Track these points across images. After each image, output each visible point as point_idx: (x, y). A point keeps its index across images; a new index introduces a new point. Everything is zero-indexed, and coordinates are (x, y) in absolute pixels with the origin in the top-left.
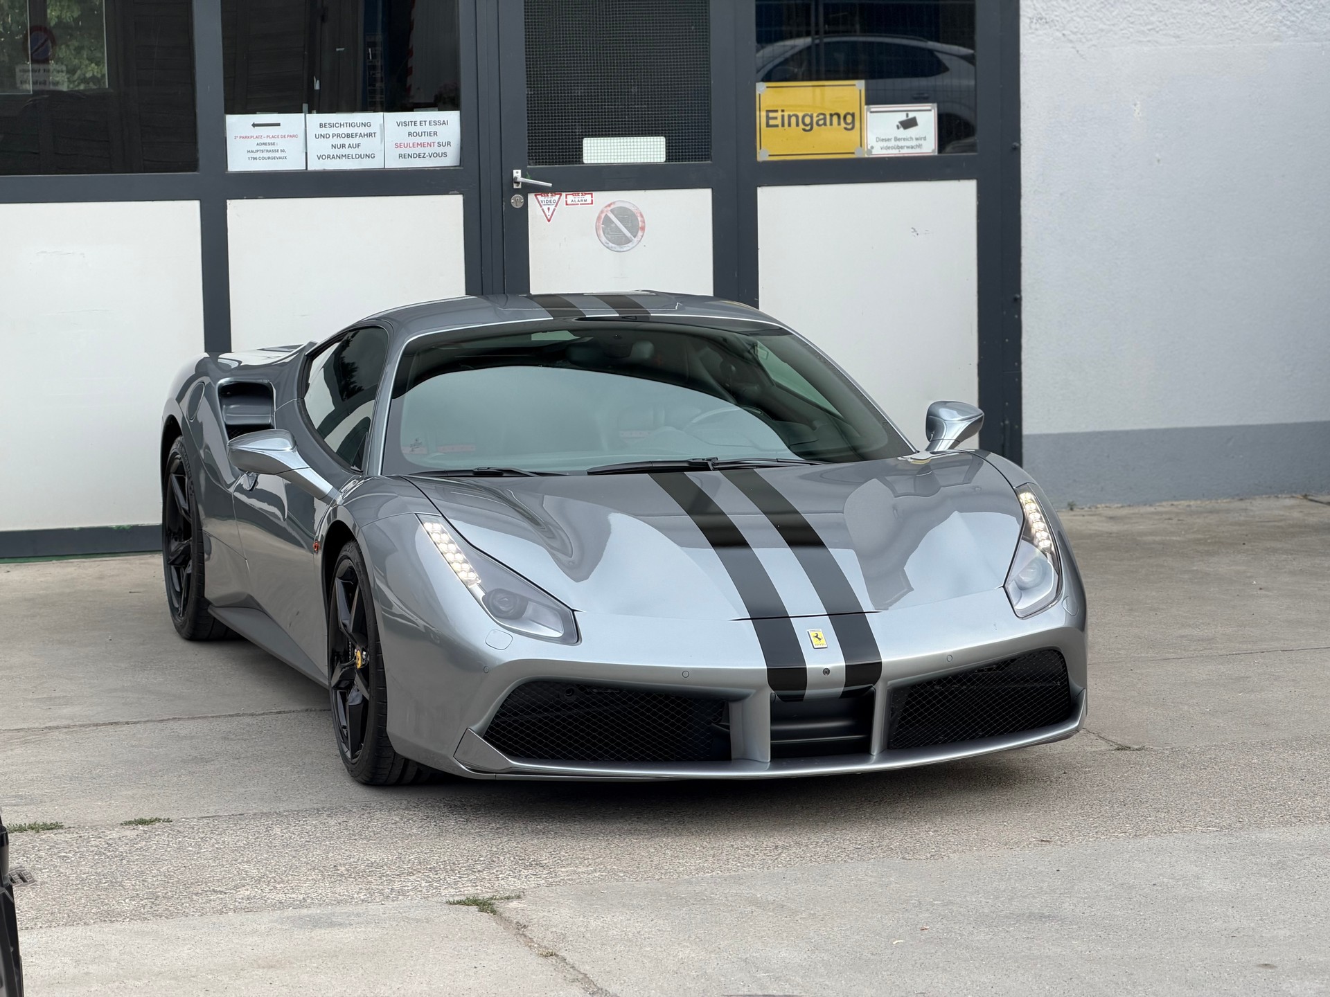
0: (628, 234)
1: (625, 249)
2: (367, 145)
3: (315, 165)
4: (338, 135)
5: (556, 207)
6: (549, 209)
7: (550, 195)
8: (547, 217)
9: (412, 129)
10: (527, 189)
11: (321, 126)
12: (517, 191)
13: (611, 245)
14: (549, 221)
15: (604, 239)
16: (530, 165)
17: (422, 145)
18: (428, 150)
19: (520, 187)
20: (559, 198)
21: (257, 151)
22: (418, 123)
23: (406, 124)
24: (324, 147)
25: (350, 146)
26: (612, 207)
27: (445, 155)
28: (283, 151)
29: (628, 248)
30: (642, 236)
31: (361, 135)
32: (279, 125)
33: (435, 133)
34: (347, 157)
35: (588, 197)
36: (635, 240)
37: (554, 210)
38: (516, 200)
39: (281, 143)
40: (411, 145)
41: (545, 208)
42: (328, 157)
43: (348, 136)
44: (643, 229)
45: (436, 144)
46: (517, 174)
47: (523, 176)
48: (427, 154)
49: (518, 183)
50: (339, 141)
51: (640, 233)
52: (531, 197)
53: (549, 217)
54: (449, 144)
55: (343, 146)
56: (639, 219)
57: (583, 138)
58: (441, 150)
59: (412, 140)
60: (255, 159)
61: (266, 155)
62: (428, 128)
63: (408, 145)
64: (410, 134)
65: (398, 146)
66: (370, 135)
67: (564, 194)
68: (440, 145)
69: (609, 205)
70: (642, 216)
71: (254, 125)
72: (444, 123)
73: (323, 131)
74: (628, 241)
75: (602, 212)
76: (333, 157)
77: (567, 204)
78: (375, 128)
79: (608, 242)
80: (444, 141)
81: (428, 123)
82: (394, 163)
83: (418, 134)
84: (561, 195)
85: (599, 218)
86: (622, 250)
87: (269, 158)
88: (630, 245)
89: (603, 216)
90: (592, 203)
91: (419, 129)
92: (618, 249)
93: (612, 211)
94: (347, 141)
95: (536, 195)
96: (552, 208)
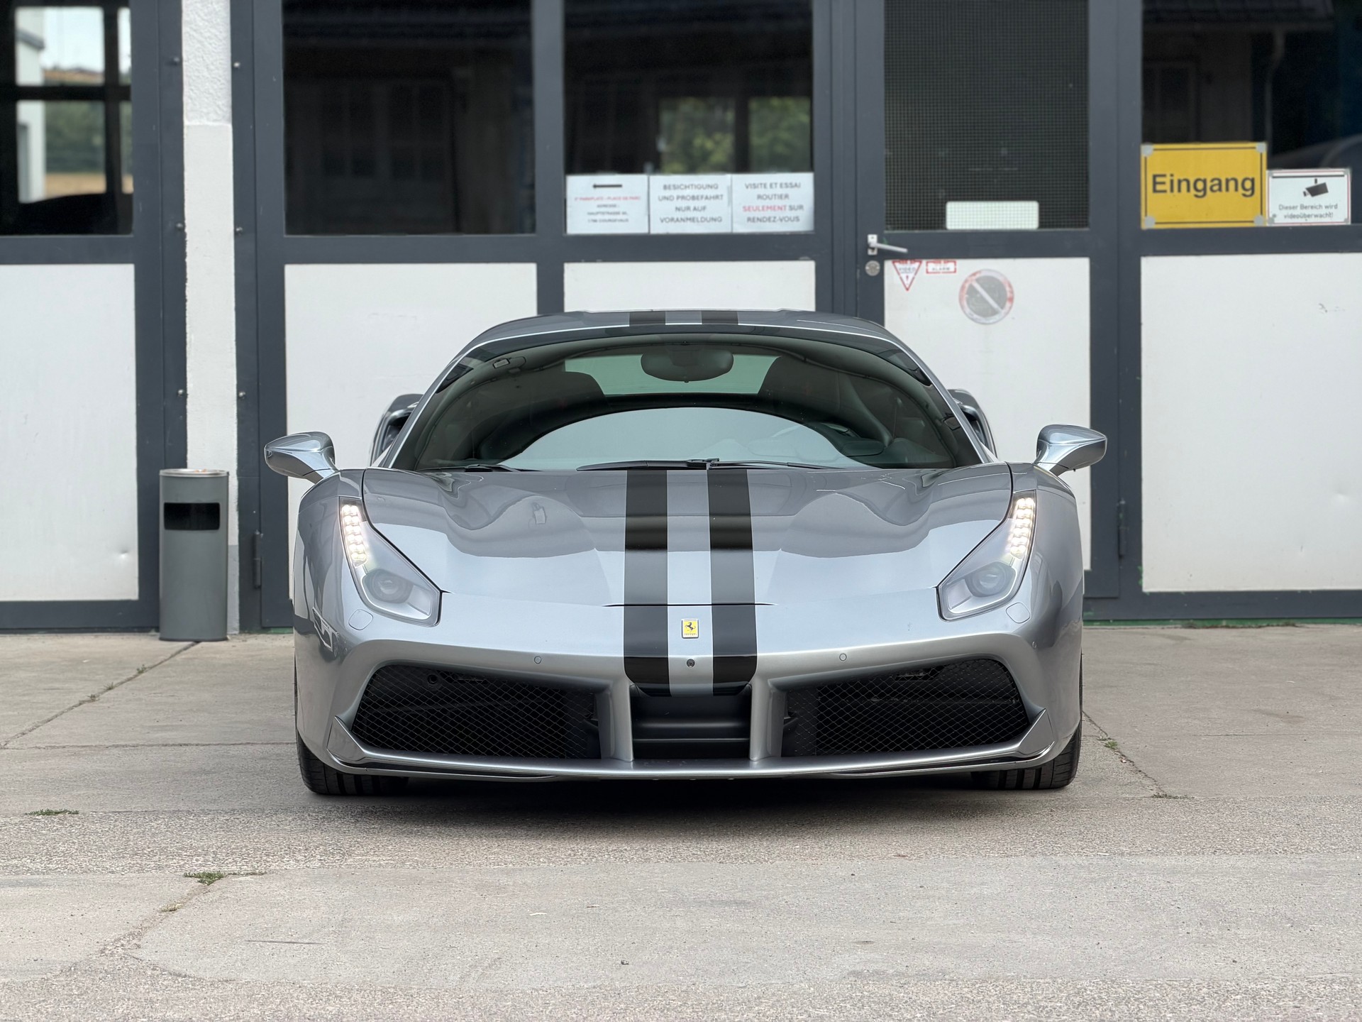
0: (995, 305)
1: (991, 321)
2: (714, 208)
3: (659, 229)
4: (683, 198)
5: (916, 274)
6: (907, 277)
7: (909, 262)
8: (905, 286)
9: (761, 191)
10: (883, 256)
11: (665, 187)
12: (872, 258)
13: (975, 316)
14: (907, 289)
15: (968, 310)
16: (887, 229)
17: (772, 208)
18: (779, 214)
19: (875, 253)
20: (919, 267)
21: (597, 213)
22: (768, 186)
23: (755, 186)
24: (668, 209)
25: (695, 209)
26: (978, 276)
27: (797, 219)
28: (624, 213)
29: (995, 320)
30: (1010, 308)
31: (707, 198)
32: (620, 186)
33: (787, 196)
34: (692, 220)
35: (951, 265)
36: (1003, 312)
37: (913, 278)
38: (871, 268)
39: (622, 205)
40: (761, 208)
41: (904, 276)
42: (672, 220)
43: (693, 198)
44: (1011, 300)
45: (787, 208)
46: (873, 239)
47: (880, 241)
48: (777, 218)
49: (873, 249)
50: (683, 204)
51: (1008, 304)
52: (888, 265)
53: (907, 286)
54: (801, 207)
55: (688, 208)
56: (1008, 289)
57: (946, 203)
58: (793, 214)
59: (761, 203)
60: (595, 221)
61: (607, 217)
62: (779, 191)
63: (757, 209)
64: (759, 197)
65: (747, 209)
66: (717, 197)
67: (924, 262)
68: (791, 208)
69: (974, 274)
70: (1010, 286)
71: (595, 186)
72: (796, 185)
73: (667, 193)
74: (995, 312)
75: (966, 281)
76: (677, 220)
77: (927, 272)
78: (722, 191)
79: (972, 313)
80: (796, 204)
81: (778, 186)
82: (742, 228)
83: (768, 197)
84: (921, 262)
85: (963, 287)
86: (988, 322)
87: (610, 220)
88: (997, 317)
89: (967, 285)
90: (955, 272)
91: (769, 192)
92: (983, 320)
93: (978, 280)
94: (692, 204)
95: (894, 262)
96: (911, 276)
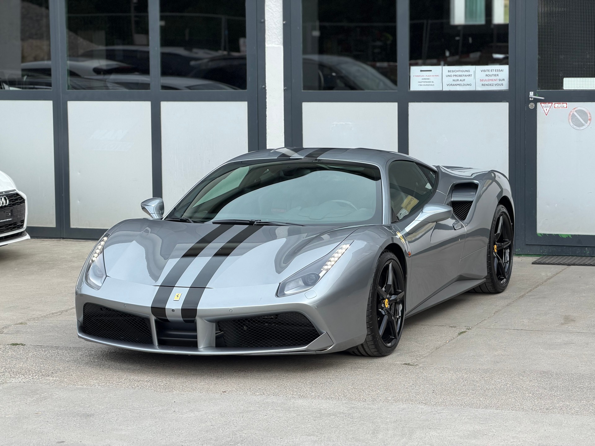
0: (583, 122)
1: (581, 129)
2: (468, 80)
3: (446, 88)
4: (456, 76)
5: (550, 109)
6: (546, 110)
7: (547, 103)
8: (545, 113)
9: (487, 73)
10: (536, 101)
11: (449, 71)
12: (532, 101)
13: (575, 127)
14: (546, 115)
15: (572, 124)
16: (538, 89)
17: (492, 80)
18: (495, 82)
19: (533, 99)
20: (551, 105)
21: (422, 82)
22: (490, 71)
23: (485, 71)
24: (450, 80)
25: (460, 80)
26: (576, 109)
27: (502, 85)
28: (433, 82)
29: (583, 129)
30: (590, 123)
31: (465, 76)
32: (431, 71)
33: (498, 75)
34: (459, 85)
35: (565, 105)
36: (586, 125)
37: (549, 110)
38: (532, 106)
39: (432, 79)
40: (487, 80)
41: (545, 109)
42: (451, 85)
43: (460, 76)
44: (590, 120)
45: (498, 80)
46: (531, 94)
47: (535, 95)
48: (494, 84)
49: (532, 98)
50: (456, 78)
51: (589, 122)
52: (539, 104)
53: (546, 113)
54: (504, 80)
55: (458, 80)
56: (589, 115)
57: (563, 78)
58: (500, 82)
59: (487, 78)
60: (421, 85)
61: (426, 84)
62: (494, 73)
63: (486, 80)
64: (486, 75)
65: (481, 80)
66: (469, 75)
67: (554, 103)
68: (500, 80)
69: (575, 109)
70: (590, 114)
71: (421, 71)
72: (501, 71)
73: (450, 74)
74: (583, 125)
75: (571, 112)
76: (454, 85)
77: (555, 108)
78: (472, 73)
79: (574, 125)
80: (502, 78)
81: (494, 71)
82: (480, 88)
83: (490, 75)
84: (552, 103)
85: (570, 114)
86: (580, 129)
87: (427, 85)
88: (584, 127)
89: (571, 113)
90: (566, 108)
91: (490, 73)
92: (578, 128)
93: (576, 111)
94: (459, 78)
95: (541, 103)
96: (548, 109)
